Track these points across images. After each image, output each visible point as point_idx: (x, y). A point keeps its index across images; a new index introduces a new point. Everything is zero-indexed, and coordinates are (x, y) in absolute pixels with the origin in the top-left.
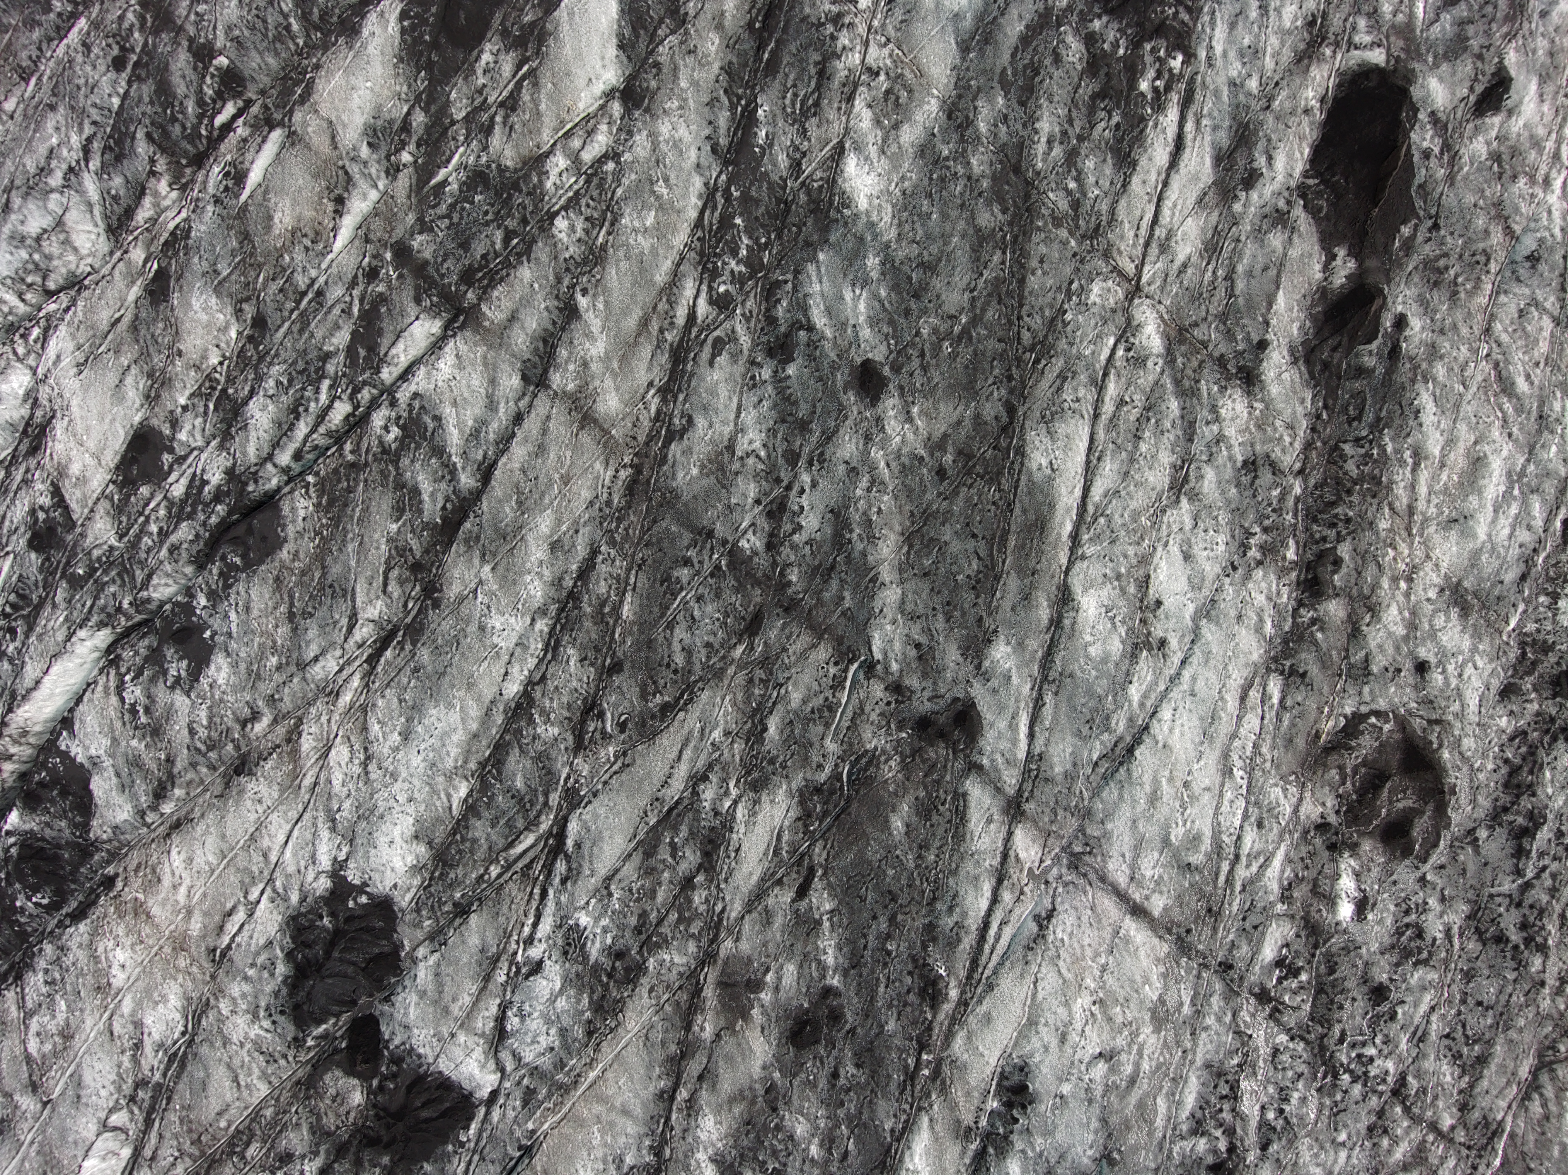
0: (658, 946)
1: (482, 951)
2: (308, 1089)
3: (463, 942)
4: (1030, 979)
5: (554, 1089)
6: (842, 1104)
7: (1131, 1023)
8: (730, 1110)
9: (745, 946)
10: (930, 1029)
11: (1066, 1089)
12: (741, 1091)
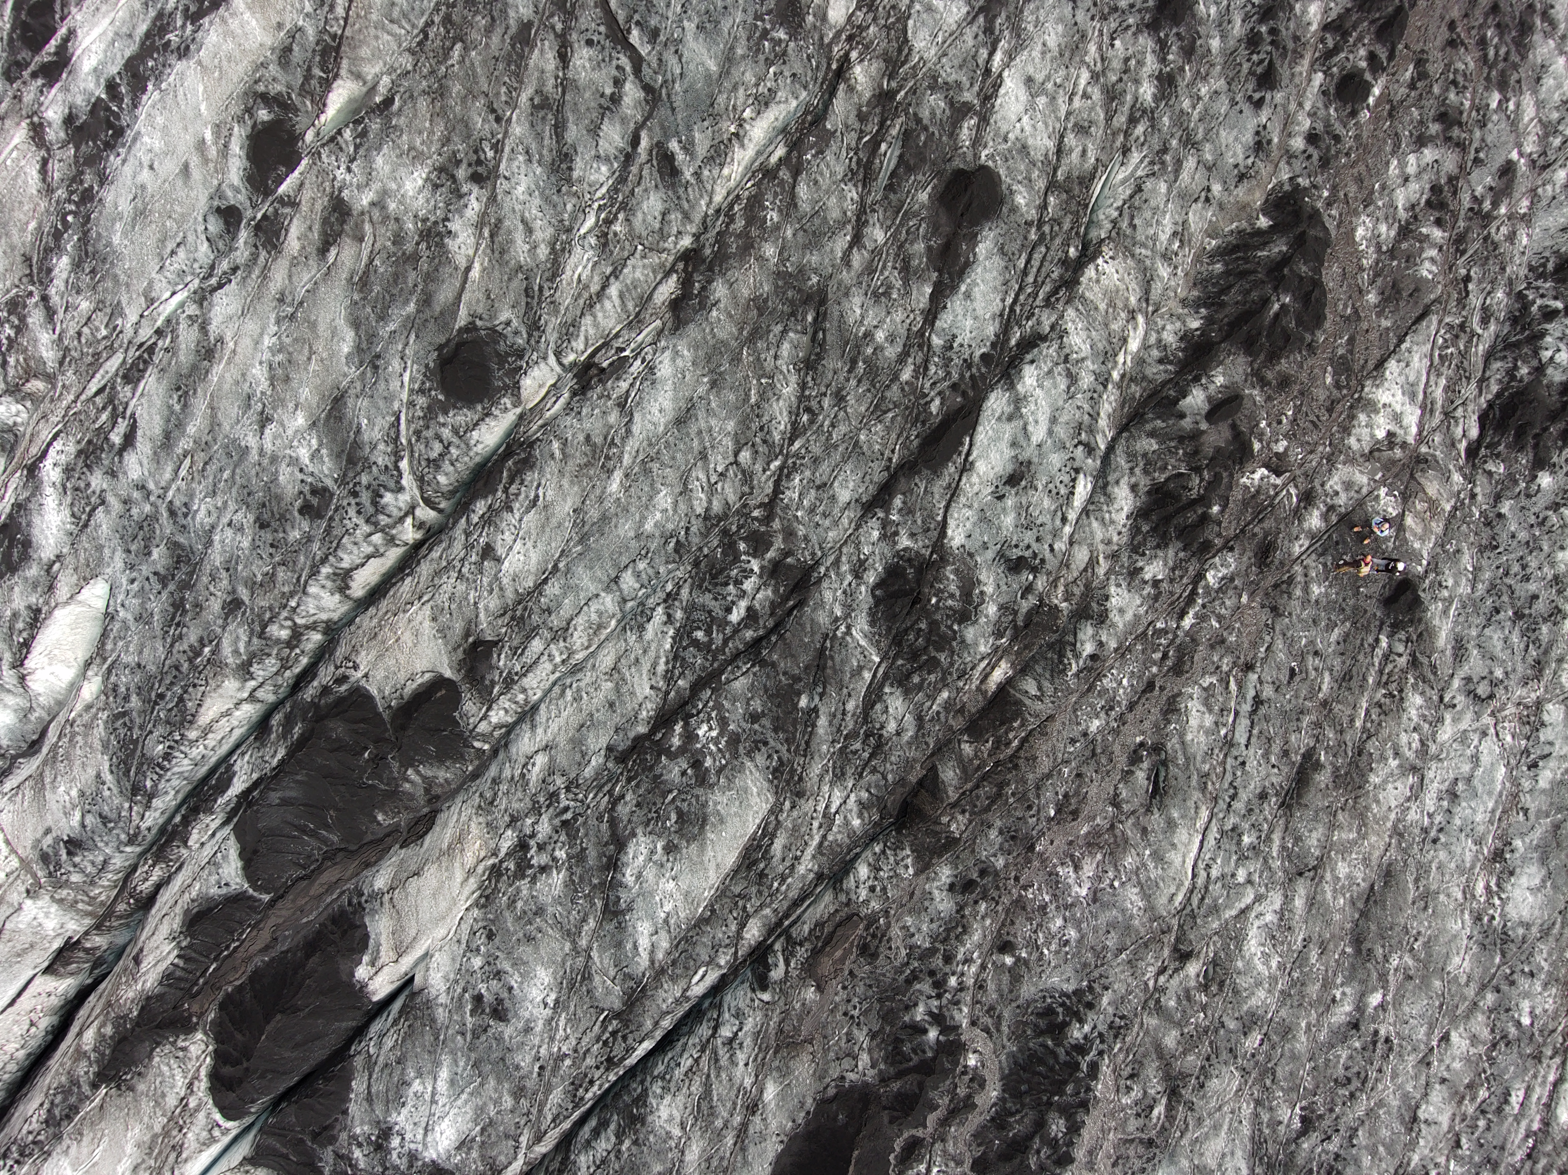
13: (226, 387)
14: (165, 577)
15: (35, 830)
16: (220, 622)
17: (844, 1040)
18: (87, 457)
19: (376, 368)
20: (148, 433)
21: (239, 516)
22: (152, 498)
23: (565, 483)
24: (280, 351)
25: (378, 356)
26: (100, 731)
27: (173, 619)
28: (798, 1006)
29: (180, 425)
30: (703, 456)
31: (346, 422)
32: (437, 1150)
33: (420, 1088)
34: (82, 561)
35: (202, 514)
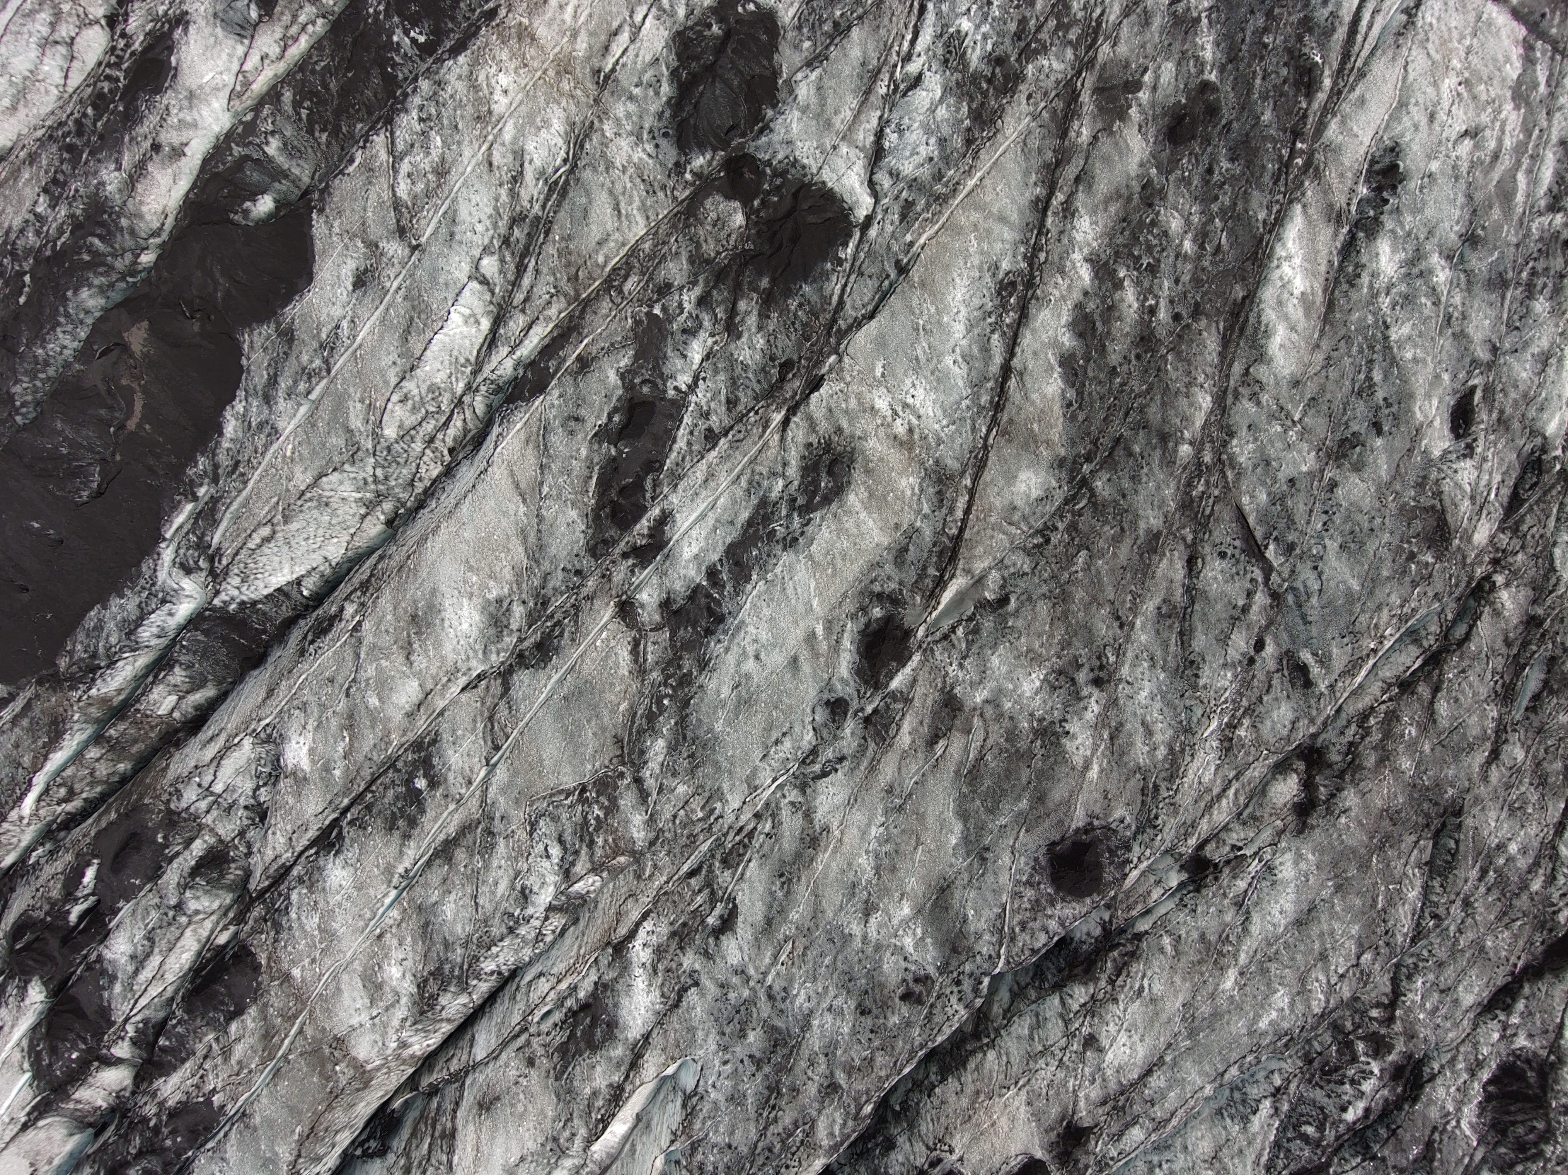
0: (1036, 52)
1: (863, 64)
2: (687, 219)
3: (845, 55)
4: (1401, 62)
5: (932, 199)
6: (1216, 198)
7: (1494, 101)
8: (1106, 210)
9: (1122, 49)
10: (1305, 116)
11: (1434, 166)
12: (1117, 191)
13: (832, 875)
14: (761, 1059)
16: (816, 1105)
18: (682, 940)
19: (984, 859)
20: (750, 919)
21: (840, 1001)
22: (752, 984)
23: (1177, 979)
24: (887, 841)
25: (987, 849)
27: (768, 1101)
29: (782, 911)
30: (1323, 957)
31: (952, 911)
34: (671, 1039)
35: (801, 1000)
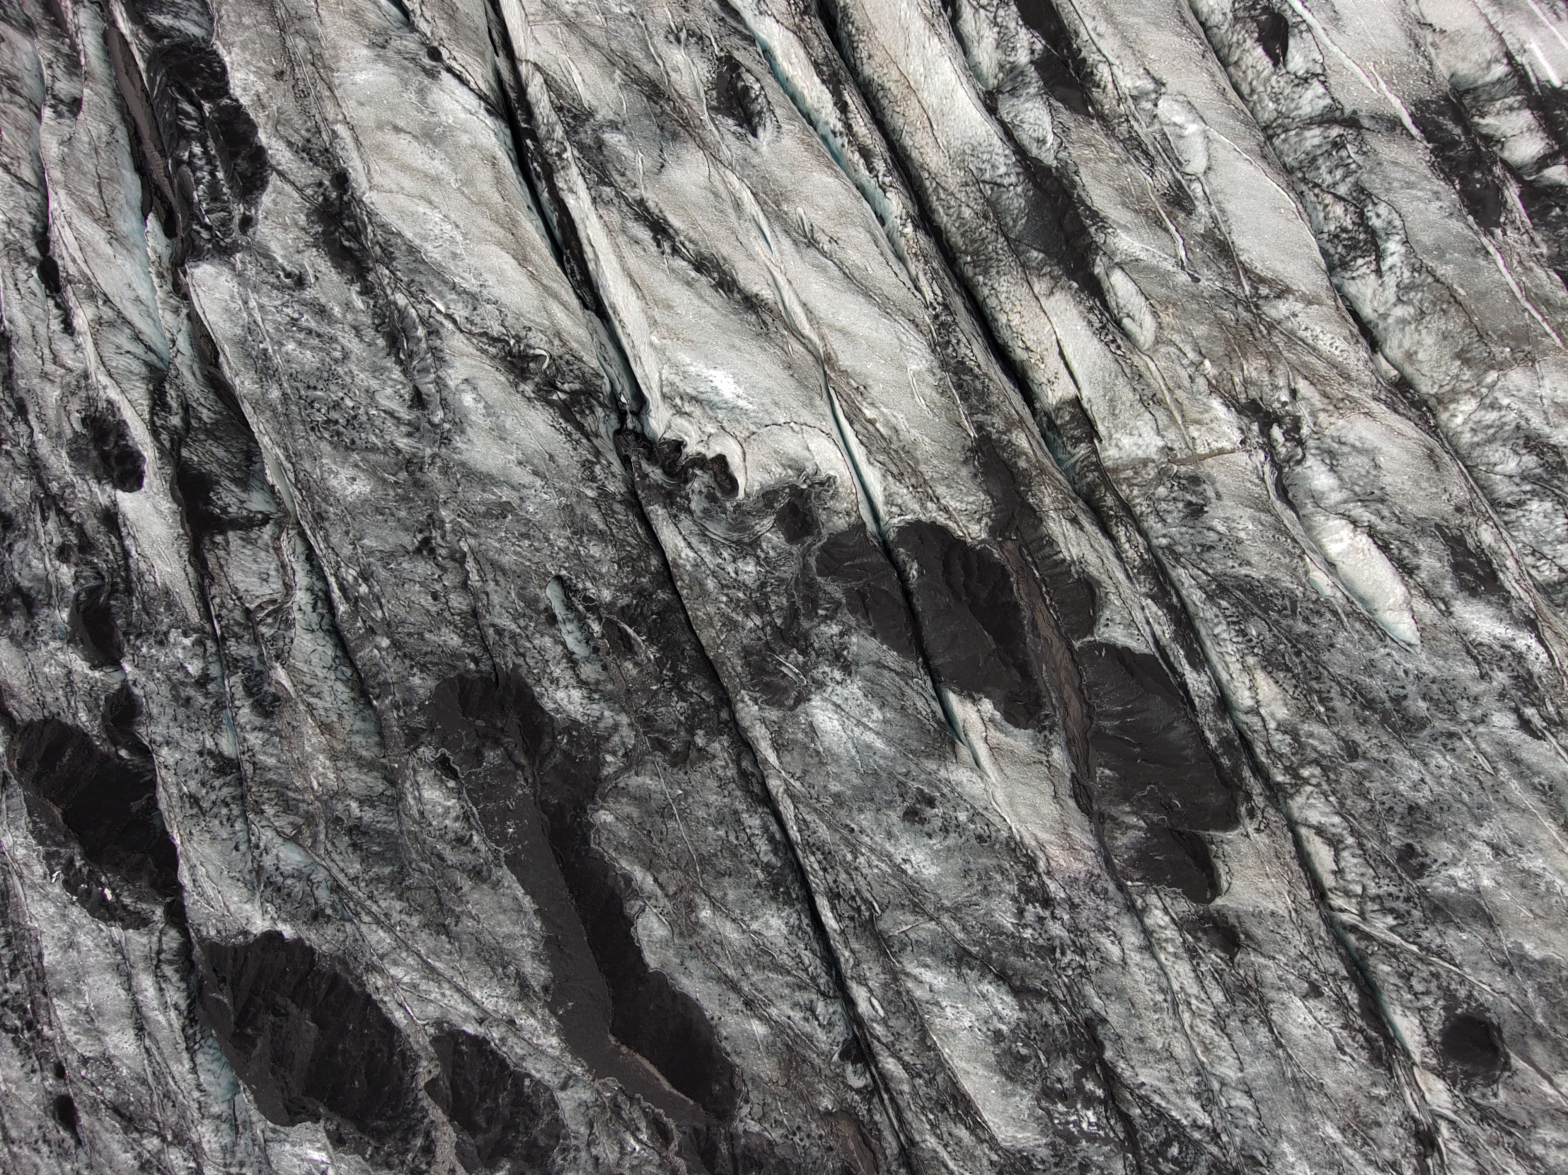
13: (1537, 830)
14: (1399, 704)
15: (1224, 484)
16: (1343, 734)
17: (779, 1118)
18: (1524, 679)
19: (1503, 965)
20: (1525, 745)
21: (1427, 793)
22: (1471, 725)
23: (1349, 1087)
24: (1548, 889)
25: (1511, 971)
26: (1287, 582)
27: (1361, 694)
28: (821, 1087)
29: (1521, 776)
31: (1470, 920)
32: (816, 707)
33: (874, 717)
34: (1440, 635)
35: (1440, 760)
